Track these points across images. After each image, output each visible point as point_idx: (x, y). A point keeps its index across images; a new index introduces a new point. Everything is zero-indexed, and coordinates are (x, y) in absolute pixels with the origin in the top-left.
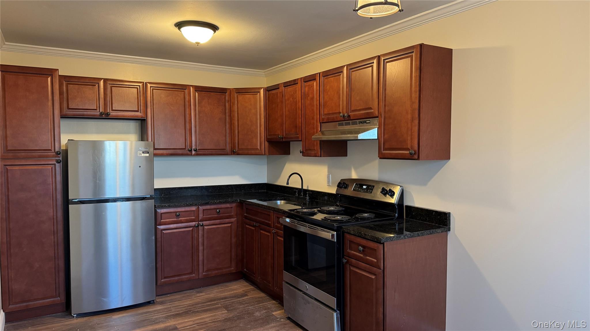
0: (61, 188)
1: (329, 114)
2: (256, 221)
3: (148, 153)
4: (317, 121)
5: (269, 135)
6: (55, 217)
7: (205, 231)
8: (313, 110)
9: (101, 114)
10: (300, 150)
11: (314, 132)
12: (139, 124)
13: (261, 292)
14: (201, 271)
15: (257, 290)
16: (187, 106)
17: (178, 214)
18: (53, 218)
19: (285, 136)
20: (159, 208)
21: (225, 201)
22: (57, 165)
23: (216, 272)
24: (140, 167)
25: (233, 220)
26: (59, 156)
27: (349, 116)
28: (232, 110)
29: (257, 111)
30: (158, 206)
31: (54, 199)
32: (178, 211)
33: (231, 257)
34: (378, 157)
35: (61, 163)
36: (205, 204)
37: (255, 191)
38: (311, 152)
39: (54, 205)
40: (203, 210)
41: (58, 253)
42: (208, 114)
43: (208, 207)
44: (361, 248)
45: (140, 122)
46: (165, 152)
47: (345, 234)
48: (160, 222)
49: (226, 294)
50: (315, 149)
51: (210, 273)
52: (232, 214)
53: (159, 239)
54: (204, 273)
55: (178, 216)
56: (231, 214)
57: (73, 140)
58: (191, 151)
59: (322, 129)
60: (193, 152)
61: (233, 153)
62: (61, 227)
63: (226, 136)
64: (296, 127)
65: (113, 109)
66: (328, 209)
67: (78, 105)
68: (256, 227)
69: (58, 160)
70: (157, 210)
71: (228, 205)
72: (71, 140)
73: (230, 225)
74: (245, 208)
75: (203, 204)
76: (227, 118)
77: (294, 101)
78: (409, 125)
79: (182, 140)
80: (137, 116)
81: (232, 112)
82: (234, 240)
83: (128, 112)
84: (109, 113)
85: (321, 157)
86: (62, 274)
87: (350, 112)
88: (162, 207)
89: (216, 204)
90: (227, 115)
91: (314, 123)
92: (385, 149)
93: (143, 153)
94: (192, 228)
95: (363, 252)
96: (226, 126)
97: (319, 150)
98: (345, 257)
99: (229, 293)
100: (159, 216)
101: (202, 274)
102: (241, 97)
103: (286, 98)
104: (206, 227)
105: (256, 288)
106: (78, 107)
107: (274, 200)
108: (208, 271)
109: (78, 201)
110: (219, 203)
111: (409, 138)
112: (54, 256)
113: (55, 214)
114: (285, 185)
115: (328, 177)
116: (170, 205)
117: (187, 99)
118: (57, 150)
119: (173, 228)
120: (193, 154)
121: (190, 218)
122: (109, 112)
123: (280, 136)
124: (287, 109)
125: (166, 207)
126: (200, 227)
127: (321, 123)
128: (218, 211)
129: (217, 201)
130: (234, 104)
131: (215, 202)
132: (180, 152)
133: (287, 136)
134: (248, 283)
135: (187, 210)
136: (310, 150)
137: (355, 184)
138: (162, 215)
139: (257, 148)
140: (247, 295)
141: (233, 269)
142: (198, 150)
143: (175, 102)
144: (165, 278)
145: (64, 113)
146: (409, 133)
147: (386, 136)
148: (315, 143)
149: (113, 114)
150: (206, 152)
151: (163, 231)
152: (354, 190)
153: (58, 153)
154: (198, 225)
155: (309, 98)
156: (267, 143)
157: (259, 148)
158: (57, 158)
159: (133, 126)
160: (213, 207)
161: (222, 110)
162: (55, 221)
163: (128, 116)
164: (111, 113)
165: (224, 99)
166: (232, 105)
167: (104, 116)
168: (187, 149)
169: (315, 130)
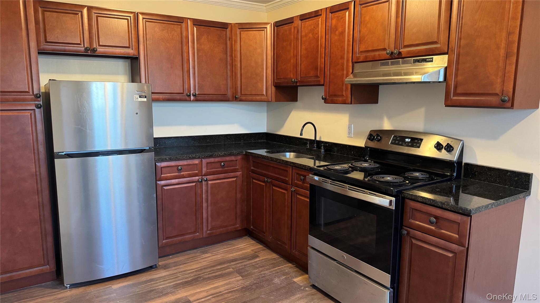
0: (44, 139)
1: (368, 51)
2: (268, 176)
3: (146, 98)
4: (348, 60)
5: (278, 79)
6: (38, 173)
7: (209, 186)
8: (343, 47)
9: (86, 50)
10: (323, 96)
11: (343, 74)
12: (128, 64)
13: (273, 253)
14: (205, 229)
15: (268, 250)
16: (184, 43)
17: (180, 168)
18: (36, 175)
19: (299, 80)
20: (158, 161)
21: (230, 153)
22: (37, 110)
23: (221, 229)
24: (137, 114)
25: (238, 173)
26: (39, 99)
27: (400, 53)
28: (234, 49)
29: (263, 51)
30: (158, 159)
31: (36, 151)
32: (180, 164)
33: (236, 213)
34: (444, 104)
35: (42, 108)
36: (209, 156)
37: (255, 141)
38: (337, 98)
39: (36, 158)
40: (207, 163)
41: (44, 215)
42: (208, 54)
43: (212, 160)
44: (433, 220)
45: (129, 61)
46: (161, 96)
47: (407, 201)
48: (161, 177)
49: (234, 254)
50: (343, 95)
51: (214, 231)
52: (238, 167)
53: (160, 197)
54: (208, 232)
55: (180, 171)
56: (236, 167)
57: (55, 80)
58: (189, 96)
59: (354, 69)
60: (192, 98)
61: (235, 99)
62: (45, 184)
63: (227, 80)
64: (317, 69)
65: (100, 44)
66: (361, 166)
67: (57, 37)
68: (268, 182)
69: (38, 104)
70: (156, 163)
71: (233, 158)
72: (53, 80)
73: (234, 179)
74: (252, 161)
75: (206, 157)
76: (229, 58)
77: (314, 38)
78: (501, 64)
79: (179, 83)
80: (129, 54)
81: (233, 52)
82: (239, 196)
83: (118, 48)
84: (95, 49)
85: (351, 104)
86: (50, 240)
87: (400, 48)
88: (162, 160)
89: (220, 156)
90: (228, 54)
91: (343, 64)
92: (456, 94)
93: (140, 97)
94: (195, 184)
95: (436, 224)
96: (227, 67)
97: (349, 96)
98: (404, 227)
99: (237, 253)
100: (159, 171)
101: (206, 232)
102: (244, 34)
103: (303, 34)
104: (210, 182)
105: (265, 247)
106: (58, 41)
107: (282, 152)
108: (212, 229)
109: (65, 154)
110: (223, 155)
111: (499, 80)
112: (40, 218)
113: (38, 169)
114: (299, 136)
115: (350, 128)
116: (171, 158)
117: (184, 34)
118: (36, 92)
119: (175, 183)
120: (192, 100)
121: (193, 172)
122: (95, 47)
123: (293, 80)
124: (303, 47)
125: (167, 160)
126: (203, 182)
127: (353, 62)
128: (223, 164)
129: (221, 153)
130: (236, 42)
131: (220, 155)
132: (178, 97)
133: (302, 80)
134: (255, 241)
135: (189, 164)
136: (335, 96)
137: (393, 136)
138: (162, 168)
139: (263, 94)
140: (257, 256)
141: (238, 226)
142: (198, 94)
143: (171, 37)
144: (167, 238)
145: (42, 47)
146: (500, 74)
147: (459, 78)
148: (344, 87)
149: (100, 50)
150: (206, 97)
151: (164, 188)
152: (392, 143)
153: (37, 97)
154: (201, 179)
155: (337, 32)
156: (273, 88)
157: (264, 93)
158: (36, 102)
159: (121, 65)
160: (217, 160)
161: (223, 49)
162: (39, 178)
163: (118, 53)
164: (98, 49)
165: (225, 35)
166: (233, 42)
167: (89, 52)
168: (185, 93)
169: (345, 72)
